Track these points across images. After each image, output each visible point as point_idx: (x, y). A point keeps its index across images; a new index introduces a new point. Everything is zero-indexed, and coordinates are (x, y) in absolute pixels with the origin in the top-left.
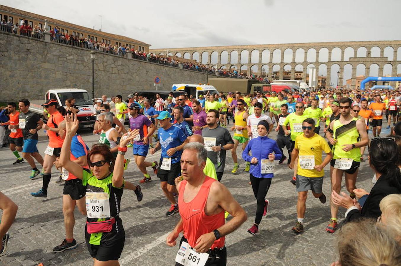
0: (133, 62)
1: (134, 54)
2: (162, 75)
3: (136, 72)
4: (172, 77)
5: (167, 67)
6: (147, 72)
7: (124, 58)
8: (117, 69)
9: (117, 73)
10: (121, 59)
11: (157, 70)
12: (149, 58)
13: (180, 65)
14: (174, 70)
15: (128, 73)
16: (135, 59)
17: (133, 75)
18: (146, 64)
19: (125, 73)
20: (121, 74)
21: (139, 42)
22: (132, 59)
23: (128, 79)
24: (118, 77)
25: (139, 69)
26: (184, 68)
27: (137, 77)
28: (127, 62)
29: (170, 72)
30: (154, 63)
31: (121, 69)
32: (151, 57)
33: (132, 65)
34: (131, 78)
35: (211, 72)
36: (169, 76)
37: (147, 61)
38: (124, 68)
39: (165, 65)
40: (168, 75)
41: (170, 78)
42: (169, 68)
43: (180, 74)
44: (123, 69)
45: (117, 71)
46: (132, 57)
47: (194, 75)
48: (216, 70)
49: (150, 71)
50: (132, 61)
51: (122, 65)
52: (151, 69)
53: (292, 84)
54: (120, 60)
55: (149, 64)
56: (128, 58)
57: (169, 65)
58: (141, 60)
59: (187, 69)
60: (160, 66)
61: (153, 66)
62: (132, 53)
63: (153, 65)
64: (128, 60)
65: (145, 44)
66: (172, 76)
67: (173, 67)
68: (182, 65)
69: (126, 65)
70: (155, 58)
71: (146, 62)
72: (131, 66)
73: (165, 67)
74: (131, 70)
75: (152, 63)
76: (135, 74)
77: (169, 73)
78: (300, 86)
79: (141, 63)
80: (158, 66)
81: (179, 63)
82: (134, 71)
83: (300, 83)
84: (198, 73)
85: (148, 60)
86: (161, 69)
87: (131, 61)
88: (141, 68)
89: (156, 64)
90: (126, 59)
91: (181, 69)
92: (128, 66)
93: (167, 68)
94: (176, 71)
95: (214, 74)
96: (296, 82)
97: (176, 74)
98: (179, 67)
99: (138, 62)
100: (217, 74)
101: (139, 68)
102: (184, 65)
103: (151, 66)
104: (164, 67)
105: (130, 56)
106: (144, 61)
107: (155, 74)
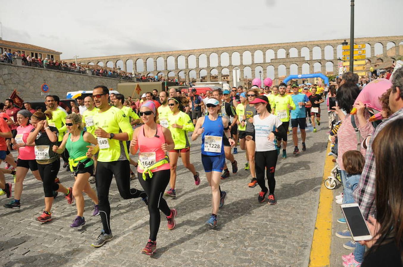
0: (24, 70)
1: (24, 59)
2: (65, 83)
3: (29, 82)
4: (78, 86)
5: (72, 74)
6: (44, 80)
7: (11, 65)
8: (3, 79)
9: (3, 84)
10: (8, 66)
11: (58, 78)
12: (46, 64)
13: (88, 72)
14: (80, 77)
15: (18, 83)
16: (27, 66)
17: (26, 86)
18: (43, 71)
19: (15, 84)
20: (8, 85)
21: (48, 49)
22: (23, 66)
23: (20, 90)
24: (5, 89)
25: (34, 78)
26: (93, 74)
27: (32, 88)
28: (16, 70)
29: (76, 80)
30: (53, 70)
31: (8, 79)
32: (48, 63)
33: (23, 73)
34: (24, 88)
35: (128, 78)
36: (75, 85)
37: (43, 67)
38: (12, 77)
39: (68, 72)
40: (74, 83)
41: (77, 86)
42: (74, 75)
43: (88, 81)
44: (11, 79)
45: (3, 82)
46: (23, 64)
47: (106, 81)
48: (134, 76)
49: (48, 79)
50: (23, 68)
51: (9, 74)
52: (50, 78)
53: (214, 86)
54: (5, 68)
55: (47, 71)
56: (17, 65)
57: (74, 72)
58: (36, 68)
59: (98, 75)
60: (62, 73)
61: (52, 74)
62: (23, 59)
63: (52, 72)
64: (17, 67)
65: (54, 52)
66: (79, 84)
67: (78, 74)
68: (90, 71)
69: (15, 74)
70: (54, 64)
71: (42, 69)
72: (21, 74)
73: (69, 74)
74: (22, 80)
75: (50, 70)
76: (28, 84)
77: (74, 80)
78: (223, 87)
79: (36, 70)
80: (59, 73)
81: (87, 69)
82: (25, 81)
83: (222, 84)
84: (111, 80)
85: (45, 67)
86: (63, 77)
87: (21, 69)
88: (35, 76)
89: (56, 70)
90: (14, 66)
91: (88, 76)
92: (18, 75)
93: (71, 76)
94: (83, 78)
95: (132, 80)
96: (219, 83)
97: (84, 82)
98: (87, 74)
99: (31, 69)
100: (135, 80)
101: (34, 76)
102: (93, 71)
103: (50, 73)
104: (67, 74)
105: (19, 63)
106: (40, 68)
107: (56, 82)
